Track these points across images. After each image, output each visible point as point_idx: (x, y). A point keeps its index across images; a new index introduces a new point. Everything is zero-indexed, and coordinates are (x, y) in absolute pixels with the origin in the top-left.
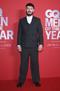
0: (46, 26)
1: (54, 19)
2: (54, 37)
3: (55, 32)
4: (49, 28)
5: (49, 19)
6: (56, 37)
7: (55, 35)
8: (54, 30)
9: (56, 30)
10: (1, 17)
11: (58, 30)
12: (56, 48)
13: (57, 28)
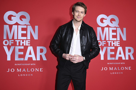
0: (98, 39)
1: (111, 29)
3: (113, 48)
4: (103, 42)
5: (103, 29)
6: (114, 56)
7: (113, 53)
8: (111, 46)
9: (114, 45)
10: (27, 25)
11: (117, 45)
12: (116, 73)
13: (115, 42)
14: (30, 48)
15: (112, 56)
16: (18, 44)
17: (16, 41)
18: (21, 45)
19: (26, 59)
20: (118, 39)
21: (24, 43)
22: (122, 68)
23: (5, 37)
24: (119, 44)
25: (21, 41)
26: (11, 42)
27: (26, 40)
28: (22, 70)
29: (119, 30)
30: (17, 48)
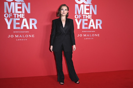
0: (76, 13)
1: (85, 6)
2: (85, 27)
3: (87, 20)
4: (79, 15)
5: (79, 5)
6: (87, 26)
7: (87, 24)
8: (85, 18)
9: (87, 18)
10: (22, 2)
11: (90, 18)
12: (88, 39)
13: (88, 15)
14: (25, 20)
15: (85, 26)
16: (15, 17)
17: (14, 14)
18: (18, 17)
19: (22, 28)
20: (91, 13)
21: (20, 16)
22: (93, 35)
23: (5, 12)
24: (91, 17)
25: (18, 14)
26: (10, 15)
27: (21, 13)
28: (19, 36)
29: (91, 7)
30: (15, 20)
